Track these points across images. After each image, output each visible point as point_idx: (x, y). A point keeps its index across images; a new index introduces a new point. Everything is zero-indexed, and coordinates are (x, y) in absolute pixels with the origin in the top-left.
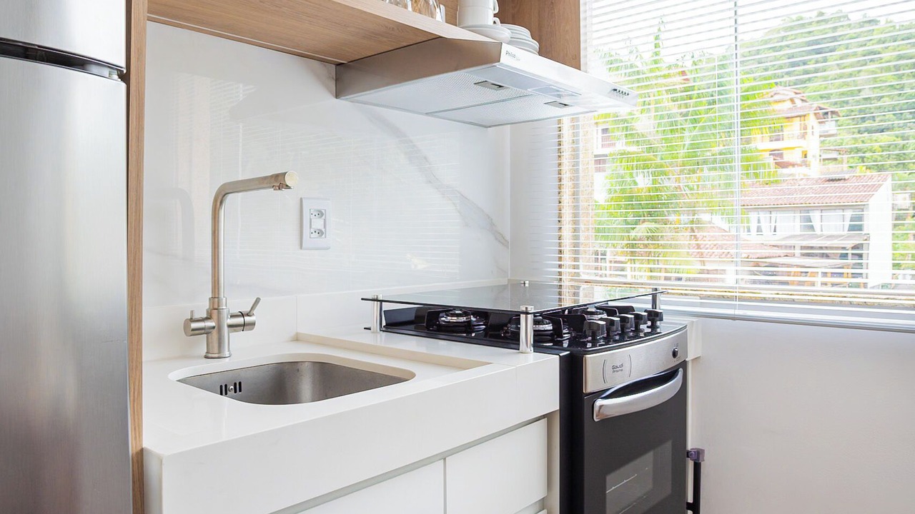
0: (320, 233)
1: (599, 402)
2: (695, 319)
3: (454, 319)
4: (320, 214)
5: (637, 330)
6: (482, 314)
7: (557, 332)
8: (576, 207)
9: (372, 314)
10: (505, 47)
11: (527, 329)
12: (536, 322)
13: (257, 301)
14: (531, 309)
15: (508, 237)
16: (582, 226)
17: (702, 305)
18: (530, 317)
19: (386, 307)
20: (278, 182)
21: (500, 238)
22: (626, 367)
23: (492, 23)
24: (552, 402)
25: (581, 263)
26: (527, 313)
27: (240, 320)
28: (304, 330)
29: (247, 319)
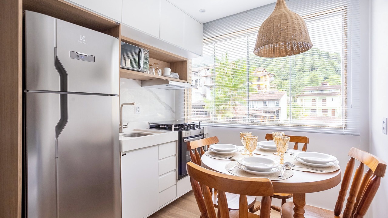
0: (138, 111)
1: (185, 139)
2: (207, 127)
3: (163, 126)
4: (138, 108)
5: (194, 128)
6: (167, 125)
7: (179, 128)
8: (188, 106)
9: (148, 126)
10: (170, 81)
11: (173, 127)
12: (174, 126)
13: (128, 123)
14: (174, 124)
15: (175, 111)
16: (189, 109)
17: (208, 124)
18: (174, 125)
19: (150, 124)
20: (133, 104)
21: (173, 111)
22: (190, 134)
23: (169, 75)
24: (177, 139)
25: (188, 116)
26: (173, 125)
27: (125, 126)
28: (135, 128)
29: (126, 126)
